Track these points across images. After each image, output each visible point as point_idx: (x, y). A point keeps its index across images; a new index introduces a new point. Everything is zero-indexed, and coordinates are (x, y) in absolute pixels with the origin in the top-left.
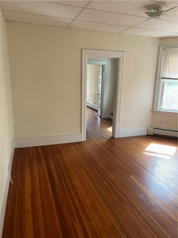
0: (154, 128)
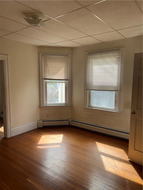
0: (43, 121)
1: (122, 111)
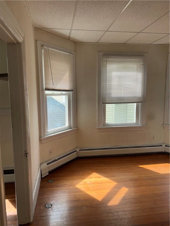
0: (48, 164)
1: (145, 124)
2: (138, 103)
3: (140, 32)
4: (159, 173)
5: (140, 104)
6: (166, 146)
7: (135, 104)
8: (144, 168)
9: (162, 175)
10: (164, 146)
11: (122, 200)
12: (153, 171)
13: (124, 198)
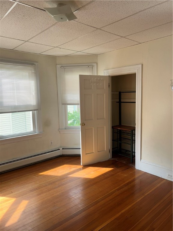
1: (42, 131)
2: (33, 111)
3: (27, 41)
4: (58, 176)
5: (36, 111)
6: (63, 149)
7: (31, 112)
8: (44, 175)
9: (60, 177)
10: (61, 149)
11: (22, 214)
12: (52, 176)
13: (24, 212)
